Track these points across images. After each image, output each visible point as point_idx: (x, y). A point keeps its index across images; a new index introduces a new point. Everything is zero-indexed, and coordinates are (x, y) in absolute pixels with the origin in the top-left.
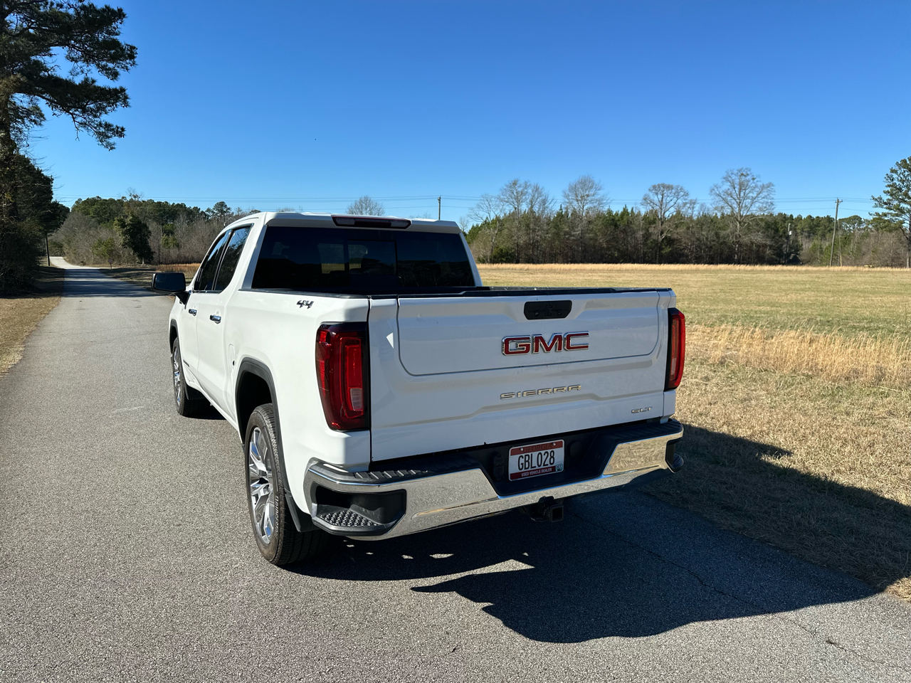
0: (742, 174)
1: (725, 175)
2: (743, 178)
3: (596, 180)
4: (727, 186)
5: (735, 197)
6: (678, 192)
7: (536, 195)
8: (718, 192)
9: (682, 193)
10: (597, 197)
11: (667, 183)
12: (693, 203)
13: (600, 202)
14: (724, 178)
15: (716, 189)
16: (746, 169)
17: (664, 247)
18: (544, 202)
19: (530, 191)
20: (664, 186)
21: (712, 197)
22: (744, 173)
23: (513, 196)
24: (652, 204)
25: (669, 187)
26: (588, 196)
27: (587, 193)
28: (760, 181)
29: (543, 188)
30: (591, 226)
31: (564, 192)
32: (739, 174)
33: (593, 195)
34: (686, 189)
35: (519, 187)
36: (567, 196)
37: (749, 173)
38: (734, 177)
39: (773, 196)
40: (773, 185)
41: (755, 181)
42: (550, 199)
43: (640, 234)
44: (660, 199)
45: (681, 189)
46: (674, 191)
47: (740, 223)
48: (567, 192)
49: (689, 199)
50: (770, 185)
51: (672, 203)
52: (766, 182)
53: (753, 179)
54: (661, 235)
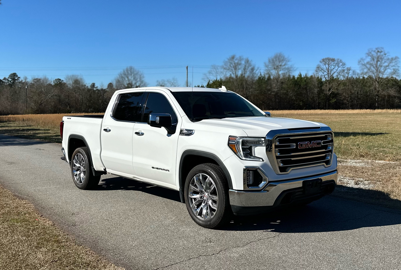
0: (378, 51)
1: (367, 52)
2: (379, 54)
3: (286, 56)
4: (368, 59)
5: (375, 66)
6: (339, 63)
7: (247, 65)
8: (363, 63)
9: (341, 64)
10: (287, 66)
11: (331, 57)
12: (349, 69)
13: (289, 69)
14: (367, 54)
15: (362, 61)
16: (381, 48)
17: (331, 98)
18: (253, 69)
19: (243, 62)
20: (329, 59)
21: (360, 66)
22: (380, 51)
23: (232, 65)
24: (322, 71)
25: (333, 60)
26: (281, 65)
27: (280, 64)
28: (390, 56)
29: (251, 61)
30: (284, 86)
31: (265, 63)
32: (376, 51)
33: (284, 65)
34: (343, 61)
35: (236, 60)
36: (267, 66)
37: (382, 50)
38: (373, 53)
39: (399, 65)
40: (398, 58)
41: (386, 55)
42: (256, 68)
43: (316, 90)
44: (328, 68)
45: (341, 61)
46: (336, 62)
47: (378, 82)
48: (267, 63)
49: (347, 67)
50: (396, 58)
51: (335, 70)
52: (394, 56)
53: (385, 54)
54: (329, 91)
